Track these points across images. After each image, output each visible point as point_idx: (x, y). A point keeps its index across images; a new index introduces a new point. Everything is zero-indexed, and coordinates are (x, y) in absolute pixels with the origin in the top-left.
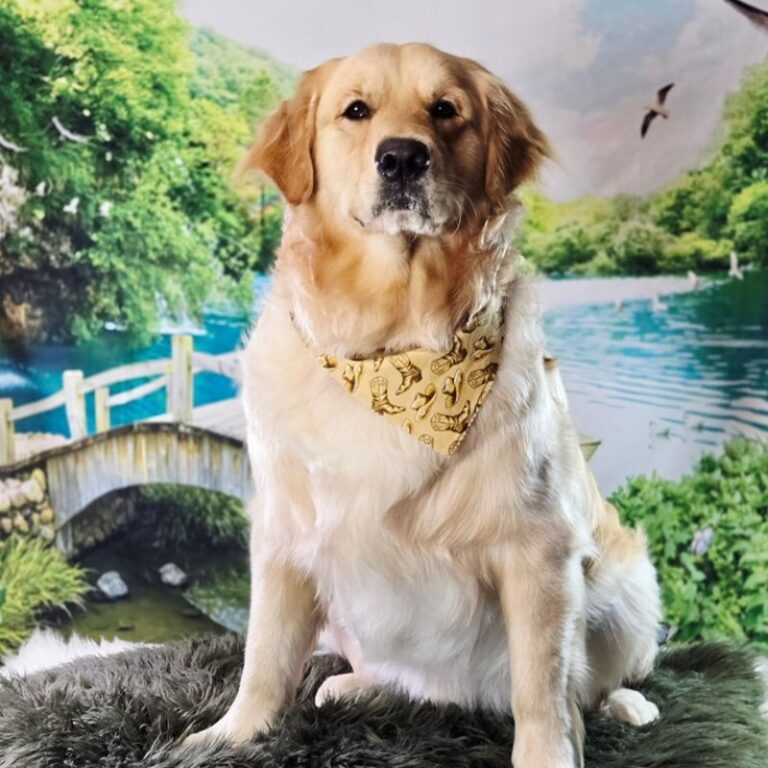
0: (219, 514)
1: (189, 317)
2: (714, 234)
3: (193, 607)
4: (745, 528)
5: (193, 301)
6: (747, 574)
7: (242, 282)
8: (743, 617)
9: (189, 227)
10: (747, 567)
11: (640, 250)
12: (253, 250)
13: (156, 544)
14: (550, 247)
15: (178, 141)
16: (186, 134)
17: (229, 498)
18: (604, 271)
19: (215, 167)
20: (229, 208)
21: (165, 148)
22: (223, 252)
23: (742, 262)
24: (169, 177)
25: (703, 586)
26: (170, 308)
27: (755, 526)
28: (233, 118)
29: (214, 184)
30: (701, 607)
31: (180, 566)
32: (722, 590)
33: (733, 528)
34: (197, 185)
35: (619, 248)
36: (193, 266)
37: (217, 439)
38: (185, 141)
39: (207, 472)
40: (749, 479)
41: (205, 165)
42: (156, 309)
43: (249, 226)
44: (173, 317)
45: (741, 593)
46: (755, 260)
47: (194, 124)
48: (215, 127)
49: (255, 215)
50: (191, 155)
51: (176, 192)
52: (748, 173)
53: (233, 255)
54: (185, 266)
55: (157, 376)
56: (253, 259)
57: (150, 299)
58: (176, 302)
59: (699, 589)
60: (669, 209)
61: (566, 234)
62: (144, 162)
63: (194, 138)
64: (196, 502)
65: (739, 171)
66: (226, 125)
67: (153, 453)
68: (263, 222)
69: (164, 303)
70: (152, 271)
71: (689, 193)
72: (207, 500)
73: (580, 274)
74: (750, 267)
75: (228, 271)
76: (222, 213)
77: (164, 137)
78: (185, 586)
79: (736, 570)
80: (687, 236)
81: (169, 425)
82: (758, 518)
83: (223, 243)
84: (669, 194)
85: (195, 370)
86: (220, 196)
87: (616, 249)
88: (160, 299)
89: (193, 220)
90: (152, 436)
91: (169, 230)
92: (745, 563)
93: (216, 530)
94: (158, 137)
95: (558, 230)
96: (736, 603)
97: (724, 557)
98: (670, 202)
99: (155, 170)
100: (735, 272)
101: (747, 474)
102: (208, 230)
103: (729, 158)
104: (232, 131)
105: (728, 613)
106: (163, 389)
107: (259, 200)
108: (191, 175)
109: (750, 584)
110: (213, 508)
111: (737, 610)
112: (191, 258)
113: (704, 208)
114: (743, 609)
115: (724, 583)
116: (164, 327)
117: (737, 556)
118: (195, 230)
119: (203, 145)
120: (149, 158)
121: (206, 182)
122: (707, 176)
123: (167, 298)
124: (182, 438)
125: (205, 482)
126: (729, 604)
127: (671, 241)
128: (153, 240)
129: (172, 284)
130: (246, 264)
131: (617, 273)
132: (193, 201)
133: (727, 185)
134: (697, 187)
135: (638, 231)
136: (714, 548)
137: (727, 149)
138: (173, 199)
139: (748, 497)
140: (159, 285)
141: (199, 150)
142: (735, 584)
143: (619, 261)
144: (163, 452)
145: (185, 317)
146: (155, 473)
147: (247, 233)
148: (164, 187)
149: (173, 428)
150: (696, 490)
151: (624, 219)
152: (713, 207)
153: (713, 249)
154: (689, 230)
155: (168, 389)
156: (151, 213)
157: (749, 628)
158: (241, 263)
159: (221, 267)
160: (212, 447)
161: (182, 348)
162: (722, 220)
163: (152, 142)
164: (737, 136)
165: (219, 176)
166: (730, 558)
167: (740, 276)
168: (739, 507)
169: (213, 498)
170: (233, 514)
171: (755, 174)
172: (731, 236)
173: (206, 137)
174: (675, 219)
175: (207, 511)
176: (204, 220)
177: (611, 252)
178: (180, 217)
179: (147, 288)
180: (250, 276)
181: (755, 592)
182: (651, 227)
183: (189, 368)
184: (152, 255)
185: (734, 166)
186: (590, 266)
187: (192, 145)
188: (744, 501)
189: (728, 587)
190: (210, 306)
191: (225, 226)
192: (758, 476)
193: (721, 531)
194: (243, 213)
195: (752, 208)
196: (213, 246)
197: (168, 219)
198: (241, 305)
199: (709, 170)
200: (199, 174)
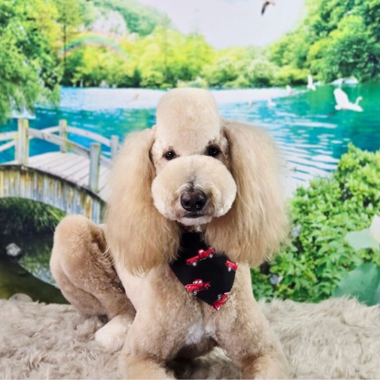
0: (41, 214)
1: (27, 109)
2: (300, 67)
3: (23, 269)
4: (318, 223)
5: (29, 101)
6: (319, 247)
7: (55, 91)
8: (316, 270)
9: (26, 62)
10: (319, 244)
11: (261, 75)
12: (60, 74)
13: (5, 232)
14: (214, 73)
15: (21, 17)
16: (25, 14)
17: (46, 205)
18: (242, 86)
19: (40, 31)
20: (48, 52)
21: (14, 21)
22: (45, 75)
23: (315, 81)
24: (16, 36)
25: (296, 255)
26: (17, 104)
27: (323, 222)
28: (50, 5)
29: (40, 40)
30: (295, 267)
31: (18, 245)
32: (306, 257)
33: (312, 223)
34: (31, 40)
35: (251, 73)
36: (29, 82)
37: (41, 174)
38: (25, 17)
39: (36, 191)
40: (320, 197)
41: (35, 30)
42: (10, 105)
43: (58, 62)
44: (19, 110)
45: (316, 258)
46: (322, 80)
47: (29, 9)
48: (40, 10)
49: (61, 55)
50: (28, 24)
51: (20, 44)
52: (318, 34)
53: (49, 76)
54: (25, 82)
55: (10, 140)
56: (60, 79)
57: (7, 100)
58: (20, 101)
59: (294, 257)
60: (277, 53)
61: (223, 66)
62: (3, 28)
63: (29, 16)
64: (29, 208)
65: (313, 33)
66: (46, 9)
67: (7, 181)
68: (65, 59)
69: (14, 102)
70: (8, 85)
71: (287, 45)
72: (35, 206)
73: (230, 87)
74: (319, 84)
75: (47, 85)
76: (44, 55)
77: (14, 15)
78: (20, 256)
79: (314, 246)
80: (286, 67)
81: (16, 166)
82: (325, 218)
83: (44, 70)
84: (276, 46)
85: (30, 137)
86: (43, 46)
87: (249, 74)
88: (12, 100)
89: (28, 58)
90: (7, 172)
91: (16, 64)
92: (318, 242)
93: (39, 223)
94: (10, 15)
95: (219, 64)
96: (313, 264)
97: (307, 239)
98: (277, 49)
99: (9, 33)
100: (311, 86)
101: (319, 195)
102: (37, 63)
103: (308, 26)
104: (49, 12)
105: (309, 269)
106: (13, 148)
107: (63, 48)
108: (28, 35)
109: (320, 253)
110: (38, 211)
111: (313, 267)
112: (28, 78)
113: (295, 53)
114: (316, 266)
115: (307, 253)
116: (14, 114)
117: (314, 238)
118: (30, 64)
119: (34, 19)
120: (6, 26)
121: (36, 39)
122: (296, 36)
123: (15, 99)
124: (23, 173)
125: (34, 197)
126: (310, 264)
127: (277, 70)
128: (8, 68)
129: (18, 92)
130: (56, 82)
131: (250, 86)
132: (29, 48)
133: (307, 41)
134: (291, 41)
135: (260, 65)
136: (302, 234)
137: (307, 22)
138: (19, 47)
139: (319, 206)
140: (12, 93)
141: (32, 22)
142: (312, 254)
143: (250, 81)
144: (12, 180)
145: (25, 109)
146: (7, 192)
147: (57, 65)
148: (14, 41)
149: (18, 168)
150: (295, 206)
151: (253, 58)
152: (299, 52)
153: (299, 74)
154: (287, 64)
155: (16, 147)
156: (7, 55)
157: (319, 275)
158: (54, 81)
159: (43, 83)
160: (38, 179)
161: (23, 126)
162: (304, 59)
163: (8, 18)
164: (312, 15)
165: (43, 36)
166: (311, 240)
167: (314, 88)
168: (314, 212)
169: (39, 205)
170: (49, 214)
171: (321, 34)
172: (309, 67)
173: (35, 15)
174: (279, 58)
175: (35, 213)
176: (34, 58)
177: (246, 76)
178: (22, 57)
179: (5, 94)
180: (58, 88)
181: (322, 256)
182: (267, 63)
183: (27, 136)
184: (8, 77)
185: (311, 30)
186: (235, 83)
187: (28, 19)
188: (317, 209)
189: (309, 255)
190: (38, 103)
191: (45, 62)
192: (324, 195)
193: (305, 225)
194: (55, 55)
195: (320, 52)
196: (39, 72)
197: (16, 58)
198: (54, 103)
199: (297, 32)
200: (32, 34)
